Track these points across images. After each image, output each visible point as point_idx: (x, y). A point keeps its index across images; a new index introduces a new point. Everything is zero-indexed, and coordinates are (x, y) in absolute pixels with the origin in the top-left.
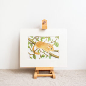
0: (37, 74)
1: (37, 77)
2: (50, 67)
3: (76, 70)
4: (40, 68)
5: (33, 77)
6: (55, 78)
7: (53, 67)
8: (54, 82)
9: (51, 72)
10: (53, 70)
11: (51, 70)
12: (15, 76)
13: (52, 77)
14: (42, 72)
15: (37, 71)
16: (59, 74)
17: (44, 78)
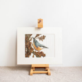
0: (33, 71)
1: (33, 74)
2: (46, 65)
3: (70, 67)
4: (36, 65)
5: (29, 74)
6: (50, 75)
7: (48, 65)
8: (49, 79)
9: (46, 69)
10: (48, 67)
11: (47, 67)
12: (12, 73)
13: (47, 74)
14: (38, 69)
15: (33, 68)
16: (54, 71)
17: (40, 75)
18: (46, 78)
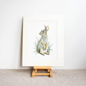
0: (35, 73)
2: (48, 67)
3: (74, 70)
4: (38, 67)
6: (52, 77)
7: (50, 67)
8: (52, 81)
9: (48, 72)
10: (50, 69)
16: (57, 74)
18: (48, 80)
